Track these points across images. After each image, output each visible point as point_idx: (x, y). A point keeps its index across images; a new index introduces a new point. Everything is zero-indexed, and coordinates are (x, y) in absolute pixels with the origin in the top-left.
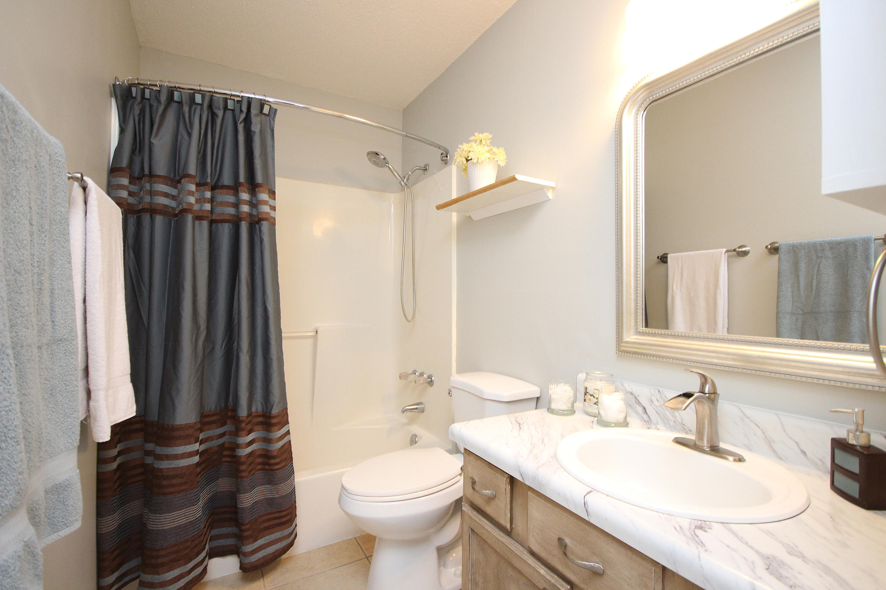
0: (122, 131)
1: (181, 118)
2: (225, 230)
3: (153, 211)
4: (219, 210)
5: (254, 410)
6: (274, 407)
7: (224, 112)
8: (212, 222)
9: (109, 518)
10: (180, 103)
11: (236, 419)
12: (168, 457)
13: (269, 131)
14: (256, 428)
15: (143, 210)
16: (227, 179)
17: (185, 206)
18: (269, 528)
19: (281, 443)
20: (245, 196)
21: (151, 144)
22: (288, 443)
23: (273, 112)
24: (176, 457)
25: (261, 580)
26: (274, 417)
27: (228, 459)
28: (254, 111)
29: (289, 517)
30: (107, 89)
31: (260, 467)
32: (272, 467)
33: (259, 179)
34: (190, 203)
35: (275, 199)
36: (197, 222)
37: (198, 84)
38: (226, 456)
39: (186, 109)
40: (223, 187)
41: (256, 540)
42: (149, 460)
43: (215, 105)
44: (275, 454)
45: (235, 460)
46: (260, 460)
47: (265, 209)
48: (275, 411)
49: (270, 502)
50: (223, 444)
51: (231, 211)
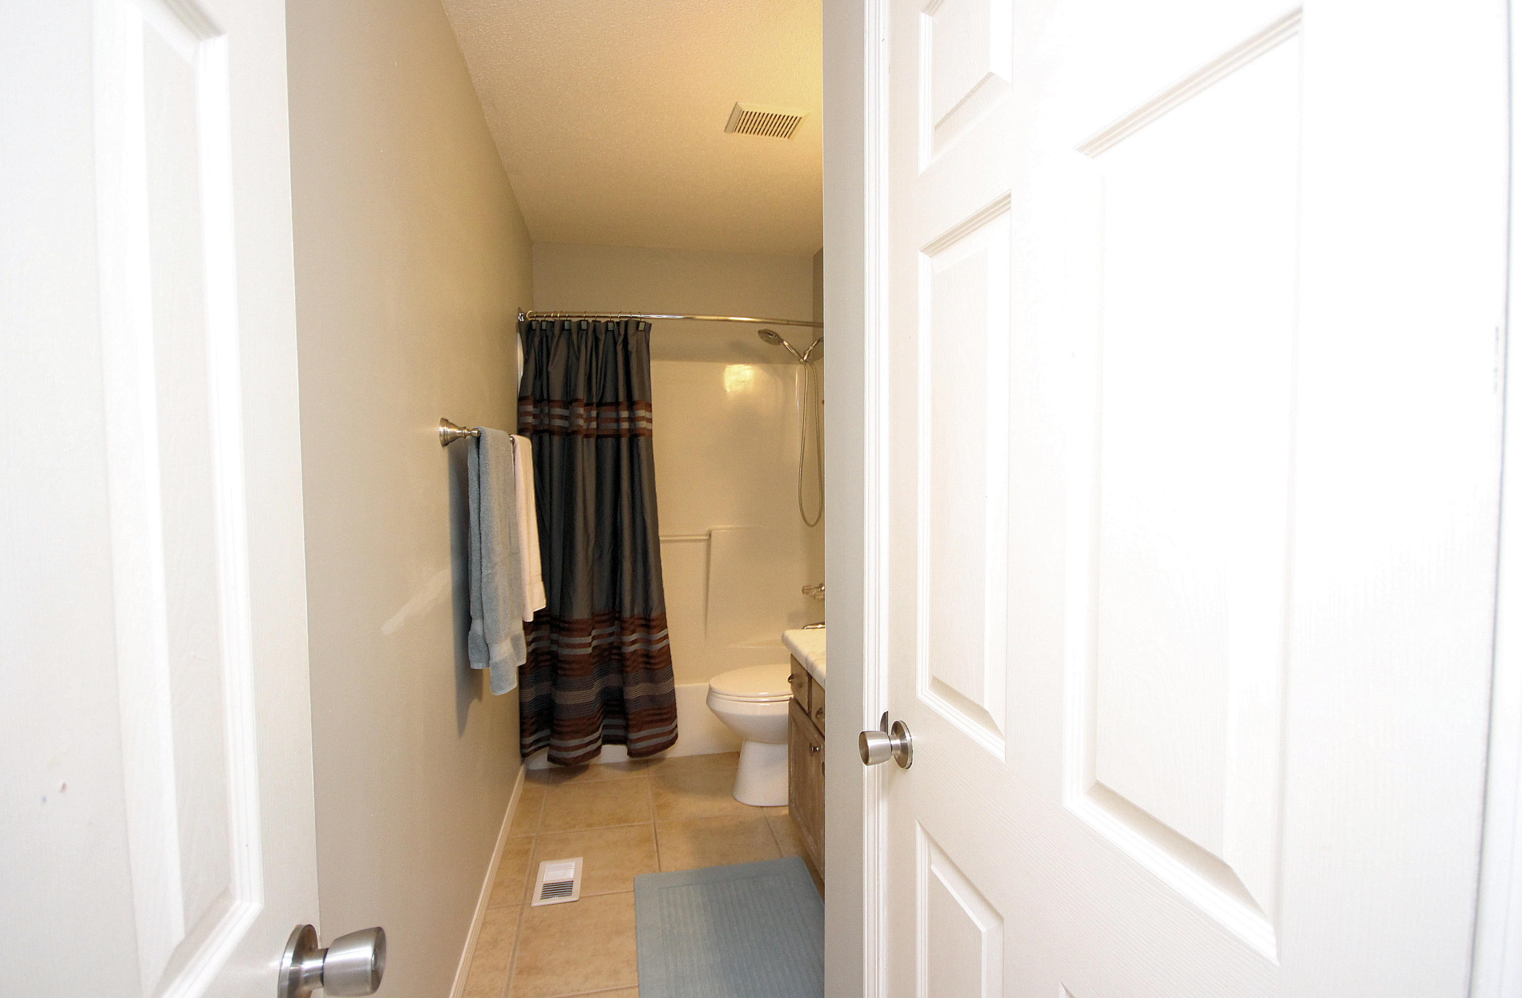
0: (526, 362)
1: (571, 346)
2: (609, 443)
3: (551, 433)
4: (603, 426)
5: (636, 611)
6: (653, 611)
7: (606, 333)
8: (599, 437)
9: (528, 690)
10: (570, 330)
11: (620, 619)
12: (569, 646)
13: (644, 345)
14: (638, 629)
15: (543, 431)
16: (609, 398)
17: (576, 429)
18: (651, 722)
19: (660, 646)
20: (625, 414)
21: (548, 372)
22: (667, 646)
23: (648, 326)
24: (574, 646)
25: (646, 770)
26: (653, 620)
27: (617, 657)
28: (631, 331)
29: (669, 715)
30: (514, 326)
31: (641, 666)
32: (653, 667)
33: (636, 396)
34: (579, 425)
35: (651, 411)
36: (585, 440)
37: (584, 311)
38: (615, 654)
39: (575, 336)
40: (606, 404)
41: (640, 730)
42: (554, 648)
43: (598, 331)
44: (655, 654)
45: (622, 657)
46: (641, 660)
47: (643, 424)
48: (654, 614)
49: (652, 699)
50: (612, 643)
51: (613, 426)
